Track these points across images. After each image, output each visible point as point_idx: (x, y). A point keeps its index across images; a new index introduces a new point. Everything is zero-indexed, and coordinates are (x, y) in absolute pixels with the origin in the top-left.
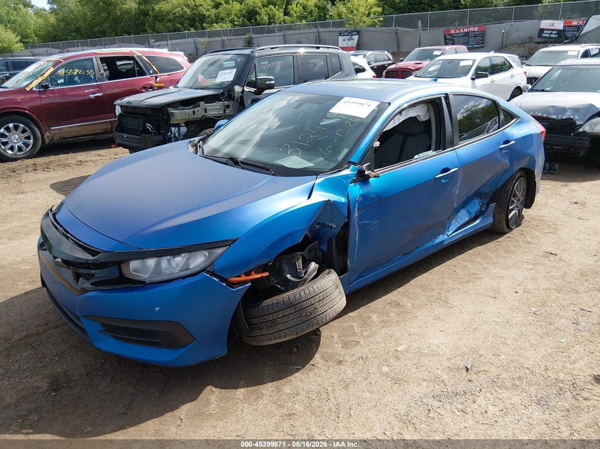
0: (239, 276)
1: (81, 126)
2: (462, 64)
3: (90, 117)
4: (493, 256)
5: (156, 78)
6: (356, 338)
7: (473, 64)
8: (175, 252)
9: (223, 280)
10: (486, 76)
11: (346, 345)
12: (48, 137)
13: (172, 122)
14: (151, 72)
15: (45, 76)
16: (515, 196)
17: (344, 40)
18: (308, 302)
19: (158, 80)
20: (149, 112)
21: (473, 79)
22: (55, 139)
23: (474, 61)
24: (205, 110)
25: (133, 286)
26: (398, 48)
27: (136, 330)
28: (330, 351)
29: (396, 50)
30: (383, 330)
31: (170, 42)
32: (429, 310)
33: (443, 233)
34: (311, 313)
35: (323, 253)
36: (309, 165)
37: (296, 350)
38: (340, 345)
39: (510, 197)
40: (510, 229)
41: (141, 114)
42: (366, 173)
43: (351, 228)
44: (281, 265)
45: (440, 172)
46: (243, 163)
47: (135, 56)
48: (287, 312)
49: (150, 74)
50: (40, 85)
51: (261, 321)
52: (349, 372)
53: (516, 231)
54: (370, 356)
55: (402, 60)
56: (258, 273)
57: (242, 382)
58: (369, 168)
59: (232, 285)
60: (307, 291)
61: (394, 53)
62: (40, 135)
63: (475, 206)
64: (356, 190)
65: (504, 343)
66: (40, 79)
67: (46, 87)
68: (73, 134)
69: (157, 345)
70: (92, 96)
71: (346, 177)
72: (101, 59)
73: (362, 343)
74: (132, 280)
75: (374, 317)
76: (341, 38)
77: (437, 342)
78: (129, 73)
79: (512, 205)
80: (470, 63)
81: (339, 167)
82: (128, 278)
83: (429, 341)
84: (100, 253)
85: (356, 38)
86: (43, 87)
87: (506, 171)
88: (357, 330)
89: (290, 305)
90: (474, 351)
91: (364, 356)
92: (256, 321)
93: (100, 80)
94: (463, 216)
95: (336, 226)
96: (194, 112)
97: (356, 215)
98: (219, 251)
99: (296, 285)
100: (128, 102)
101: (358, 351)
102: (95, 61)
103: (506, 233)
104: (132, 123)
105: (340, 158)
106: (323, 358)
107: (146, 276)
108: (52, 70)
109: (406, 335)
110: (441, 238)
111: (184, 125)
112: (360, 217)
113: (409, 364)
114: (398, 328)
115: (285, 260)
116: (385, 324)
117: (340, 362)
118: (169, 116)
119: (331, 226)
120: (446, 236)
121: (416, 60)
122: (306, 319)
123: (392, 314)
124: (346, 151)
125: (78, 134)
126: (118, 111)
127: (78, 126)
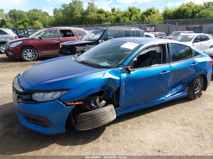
0: (71, 103)
1: (51, 52)
2: (189, 37)
3: (55, 49)
4: (186, 108)
5: (78, 37)
6: (119, 133)
7: (194, 37)
8: (49, 91)
9: (64, 103)
10: (198, 42)
11: (114, 135)
12: (40, 55)
13: (76, 51)
14: (76, 35)
15: (41, 35)
16: (198, 85)
17: (149, 28)
18: (98, 116)
19: (78, 38)
20: (69, 47)
21: (193, 43)
22: (42, 55)
23: (194, 36)
24: (88, 47)
25: (33, 102)
26: (169, 32)
27: (33, 119)
28: (107, 136)
29: (168, 32)
30: (131, 131)
31: (89, 28)
32: (152, 126)
33: (164, 97)
34: (98, 120)
35: (110, 98)
36: (109, 65)
37: (94, 134)
38: (112, 135)
39: (195, 85)
40: (195, 98)
41: (67, 48)
42: (129, 69)
43: (121, 89)
44: (90, 101)
45: (162, 72)
46: (86, 63)
47: (71, 30)
48: (89, 118)
49: (76, 36)
50: (39, 38)
51: (80, 121)
52: (111, 146)
53: (198, 99)
54: (121, 140)
55: (168, 36)
56: (78, 102)
57: (69, 144)
58: (131, 68)
59: (68, 106)
60: (98, 111)
61: (167, 33)
62: (37, 54)
63: (180, 88)
64: (124, 75)
65: (179, 142)
66: (39, 36)
67: (41, 38)
68: (48, 54)
69: (39, 125)
70: (56, 42)
71: (120, 70)
72: (60, 30)
73: (120, 135)
74: (34, 100)
75: (129, 126)
76: (148, 28)
77: (150, 138)
78: (70, 36)
79: (196, 88)
80: (192, 37)
81: (119, 66)
82: (33, 100)
83: (147, 138)
84: (25, 89)
85: (154, 28)
86: (40, 38)
87: (194, 75)
88: (120, 130)
89: (90, 116)
90: (165, 144)
91: (119, 140)
92: (78, 121)
93: (59, 37)
94: (174, 91)
95: (115, 88)
96: (84, 48)
97: (123, 85)
98: (64, 92)
99: (95, 108)
100: (63, 44)
101: (117, 138)
102: (58, 31)
103: (194, 100)
104: (64, 51)
105: (120, 63)
106: (103, 139)
107: (38, 99)
108: (43, 33)
109: (139, 134)
110: (162, 98)
111: (80, 52)
112: (125, 86)
113: (136, 146)
114: (137, 131)
115: (92, 99)
116: (132, 129)
117: (109, 141)
118: (76, 49)
119: (113, 88)
120: (165, 98)
121: (174, 36)
122: (96, 122)
123: (136, 126)
124: (123, 61)
125: (50, 55)
126: (61, 47)
127: (50, 52)
